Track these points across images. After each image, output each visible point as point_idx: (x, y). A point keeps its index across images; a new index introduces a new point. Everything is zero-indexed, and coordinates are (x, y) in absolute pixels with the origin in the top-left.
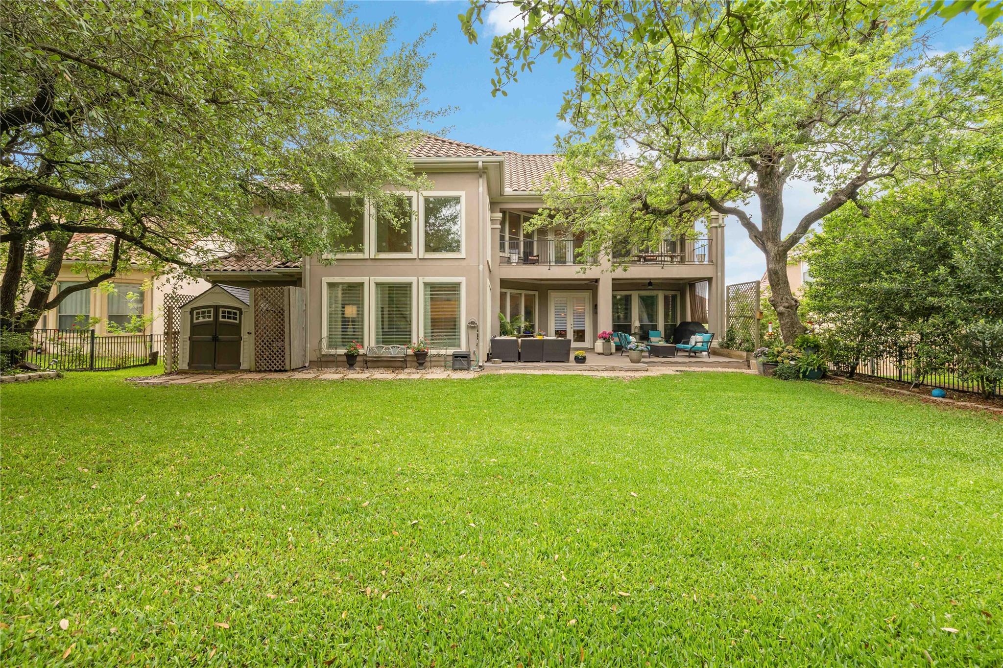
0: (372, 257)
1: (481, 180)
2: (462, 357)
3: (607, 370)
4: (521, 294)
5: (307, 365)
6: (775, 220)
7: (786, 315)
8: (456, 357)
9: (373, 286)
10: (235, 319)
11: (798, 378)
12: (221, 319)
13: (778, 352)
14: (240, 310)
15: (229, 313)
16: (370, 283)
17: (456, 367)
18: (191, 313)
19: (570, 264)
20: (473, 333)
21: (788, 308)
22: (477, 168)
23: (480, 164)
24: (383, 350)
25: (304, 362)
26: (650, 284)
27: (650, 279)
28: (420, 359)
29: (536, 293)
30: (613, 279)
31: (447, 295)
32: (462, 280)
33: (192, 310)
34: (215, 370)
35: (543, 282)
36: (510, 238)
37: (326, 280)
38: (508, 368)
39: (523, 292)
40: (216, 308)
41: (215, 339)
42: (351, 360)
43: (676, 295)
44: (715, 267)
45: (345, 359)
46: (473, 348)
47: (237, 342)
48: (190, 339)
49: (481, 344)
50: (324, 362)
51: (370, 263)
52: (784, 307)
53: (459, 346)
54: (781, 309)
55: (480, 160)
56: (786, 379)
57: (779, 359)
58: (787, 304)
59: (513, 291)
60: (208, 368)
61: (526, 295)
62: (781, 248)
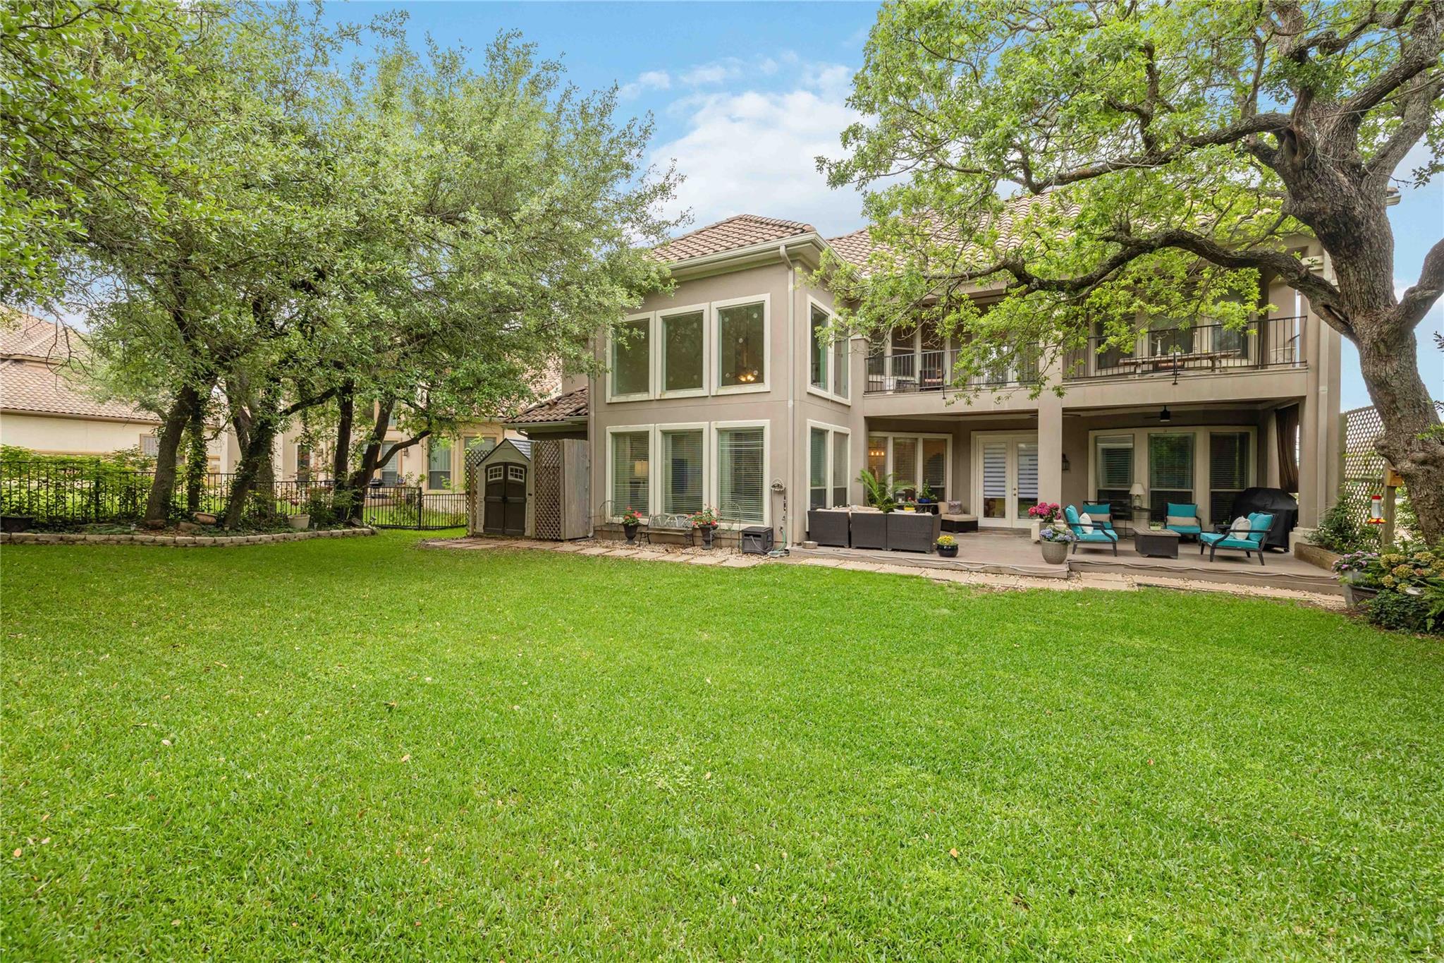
0: (658, 397)
1: (791, 274)
2: (754, 536)
3: (986, 572)
4: (916, 439)
5: (590, 535)
6: (1361, 264)
7: (1421, 479)
8: (746, 535)
9: (659, 435)
10: (521, 477)
11: (1422, 628)
12: (510, 478)
13: (1389, 563)
14: (524, 467)
15: (516, 471)
16: (655, 430)
17: (747, 549)
18: (486, 471)
19: (1013, 385)
20: (779, 500)
21: (1424, 462)
22: (779, 257)
23: (782, 250)
24: (668, 520)
25: (588, 531)
26: (1165, 414)
27: (1165, 405)
28: (707, 536)
29: (949, 437)
30: (1064, 410)
31: (746, 446)
32: (765, 423)
33: (488, 467)
34: (505, 535)
35: (962, 419)
36: (895, 352)
37: (610, 429)
38: (823, 556)
39: (921, 437)
40: (506, 465)
41: (505, 500)
42: (631, 532)
43: (1247, 434)
44: (1311, 374)
45: (622, 529)
46: (779, 523)
47: (522, 506)
48: (485, 499)
49: (790, 518)
50: (604, 533)
51: (655, 405)
52: (1413, 461)
53: (761, 518)
54: (1406, 465)
55: (781, 244)
56: (1389, 628)
57: (1386, 579)
58: (1421, 455)
59: (897, 435)
60: (498, 532)
61: (925, 442)
62: (1386, 328)
